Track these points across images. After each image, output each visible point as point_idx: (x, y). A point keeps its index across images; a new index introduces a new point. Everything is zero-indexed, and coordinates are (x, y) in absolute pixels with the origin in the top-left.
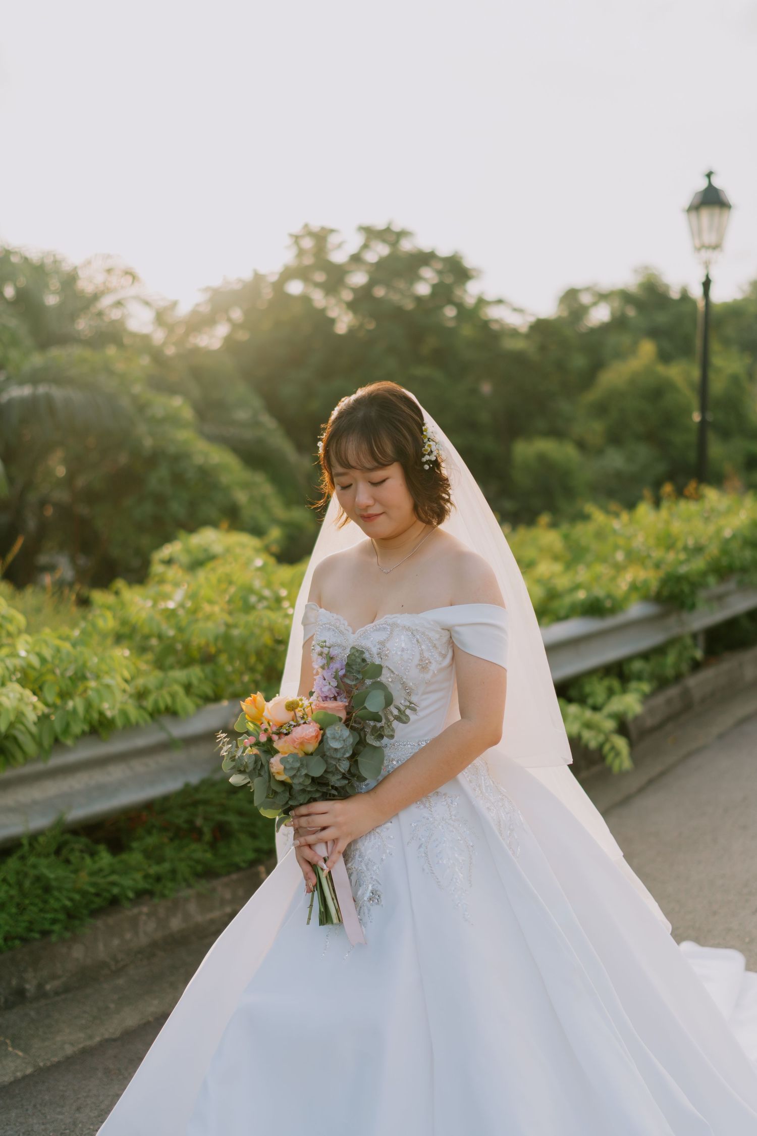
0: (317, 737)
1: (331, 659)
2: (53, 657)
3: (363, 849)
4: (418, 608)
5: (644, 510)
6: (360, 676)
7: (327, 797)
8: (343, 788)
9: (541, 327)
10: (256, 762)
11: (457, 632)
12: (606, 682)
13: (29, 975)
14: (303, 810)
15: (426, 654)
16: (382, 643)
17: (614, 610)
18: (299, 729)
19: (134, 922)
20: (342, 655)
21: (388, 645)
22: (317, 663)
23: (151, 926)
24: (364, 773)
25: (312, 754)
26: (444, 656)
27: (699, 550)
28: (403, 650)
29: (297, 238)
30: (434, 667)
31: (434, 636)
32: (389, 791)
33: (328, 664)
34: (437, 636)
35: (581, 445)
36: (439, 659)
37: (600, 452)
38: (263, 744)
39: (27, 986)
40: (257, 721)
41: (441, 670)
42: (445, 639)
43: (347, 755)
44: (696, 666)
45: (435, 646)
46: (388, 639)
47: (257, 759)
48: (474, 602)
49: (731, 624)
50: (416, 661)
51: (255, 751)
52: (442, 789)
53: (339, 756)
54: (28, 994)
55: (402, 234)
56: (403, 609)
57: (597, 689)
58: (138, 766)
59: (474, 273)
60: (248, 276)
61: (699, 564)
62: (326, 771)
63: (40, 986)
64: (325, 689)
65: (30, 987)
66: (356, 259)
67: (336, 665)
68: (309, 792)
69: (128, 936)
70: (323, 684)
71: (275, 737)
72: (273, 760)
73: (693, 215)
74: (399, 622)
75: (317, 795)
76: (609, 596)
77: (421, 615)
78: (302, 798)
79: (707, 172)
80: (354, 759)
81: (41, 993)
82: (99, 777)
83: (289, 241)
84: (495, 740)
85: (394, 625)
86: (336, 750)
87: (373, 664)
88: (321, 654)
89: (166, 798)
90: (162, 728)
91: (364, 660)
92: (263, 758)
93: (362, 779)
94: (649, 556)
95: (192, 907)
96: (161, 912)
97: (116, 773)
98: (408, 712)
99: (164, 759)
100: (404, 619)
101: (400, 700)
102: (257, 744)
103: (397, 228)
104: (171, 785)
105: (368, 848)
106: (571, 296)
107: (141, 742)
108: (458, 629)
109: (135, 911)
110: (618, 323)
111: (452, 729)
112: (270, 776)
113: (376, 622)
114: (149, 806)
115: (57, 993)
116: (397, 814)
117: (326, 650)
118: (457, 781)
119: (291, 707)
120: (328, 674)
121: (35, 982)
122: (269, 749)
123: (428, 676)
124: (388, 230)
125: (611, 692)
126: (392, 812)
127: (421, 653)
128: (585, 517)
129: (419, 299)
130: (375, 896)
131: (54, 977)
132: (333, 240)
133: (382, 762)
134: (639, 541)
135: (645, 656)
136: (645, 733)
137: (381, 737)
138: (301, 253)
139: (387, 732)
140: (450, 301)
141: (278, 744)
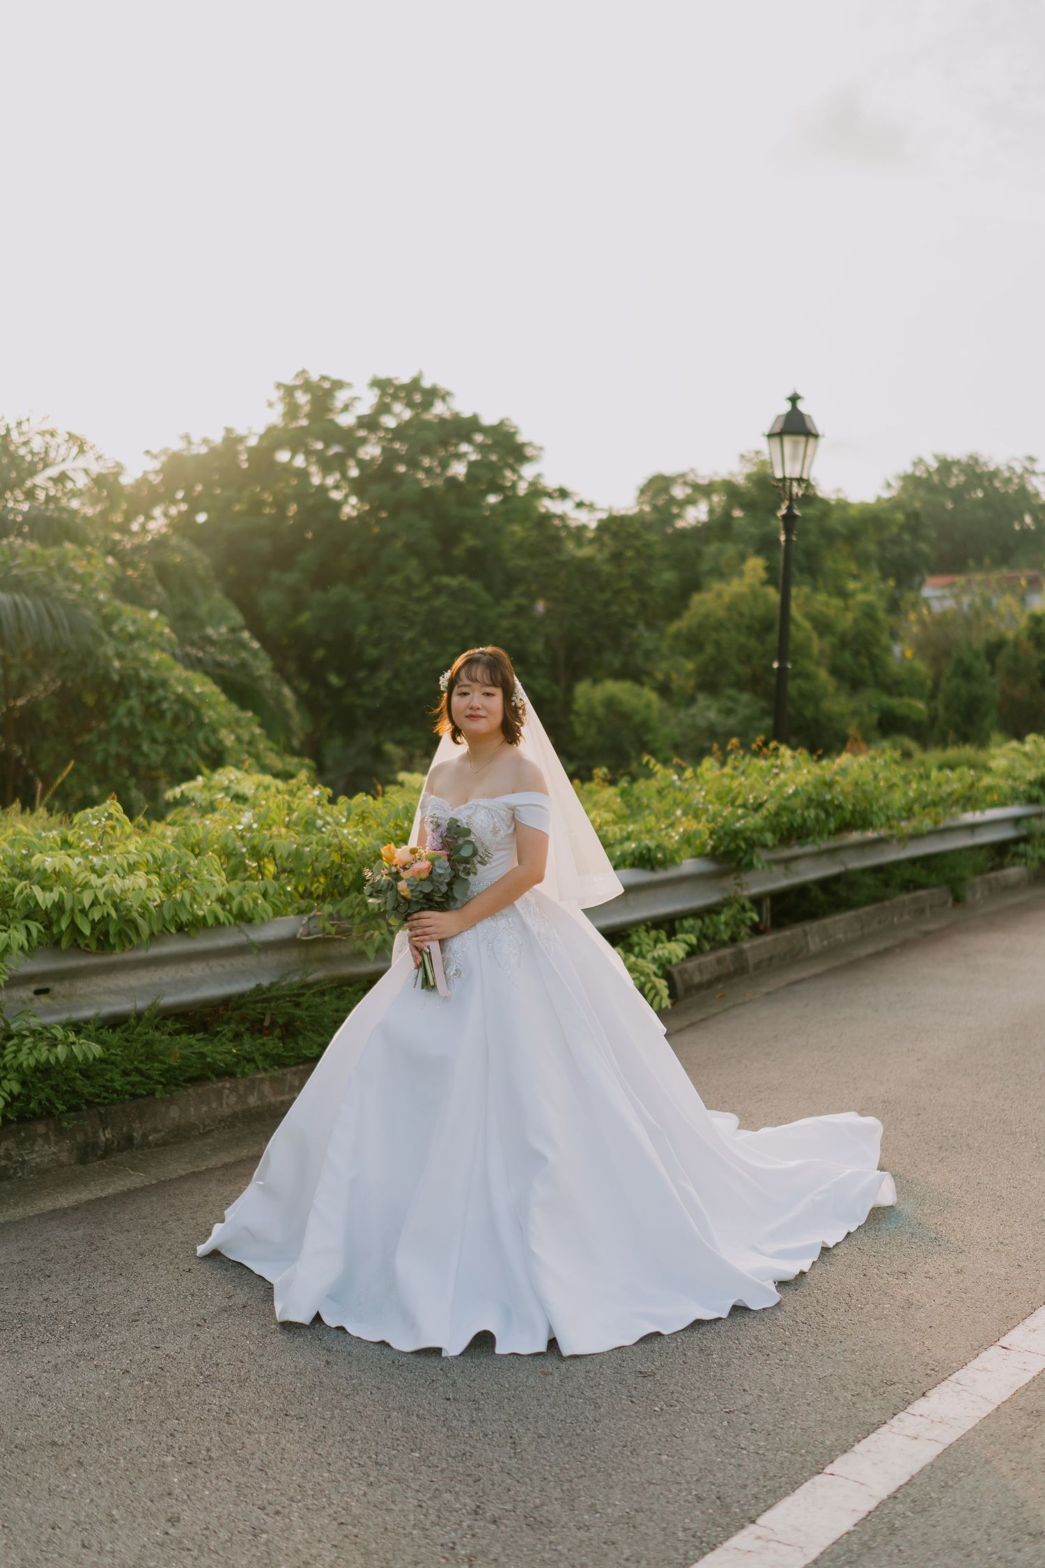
0: (428, 869)
1: (438, 826)
2: (163, 856)
3: (451, 945)
4: (493, 795)
5: (708, 763)
6: (456, 836)
7: (430, 908)
8: (442, 902)
9: (614, 527)
10: (388, 885)
11: (518, 810)
12: (653, 933)
13: (137, 1125)
14: (416, 916)
15: (497, 825)
16: (469, 817)
17: (663, 864)
18: (417, 864)
19: (219, 1094)
20: (445, 824)
21: (473, 818)
22: (429, 829)
23: (233, 1099)
24: (457, 895)
25: (424, 880)
26: (509, 827)
27: (758, 807)
28: (482, 821)
29: (289, 391)
30: (502, 833)
31: (503, 813)
32: (472, 909)
33: (437, 829)
34: (505, 813)
35: (664, 690)
36: (505, 828)
37: (691, 700)
38: (394, 873)
39: (135, 1134)
40: (390, 860)
41: (507, 835)
42: (510, 816)
43: (446, 881)
44: (756, 930)
45: (503, 820)
46: (473, 814)
47: (389, 883)
48: (527, 791)
49: (801, 890)
50: (491, 828)
51: (389, 878)
52: (504, 911)
53: (441, 880)
54: (135, 1142)
55: (432, 395)
56: (484, 796)
57: (643, 938)
58: (216, 965)
59: (529, 452)
60: (217, 437)
61: (756, 820)
62: (432, 891)
63: (145, 1136)
64: (434, 844)
65: (137, 1135)
66: (370, 423)
67: (442, 829)
68: (422, 903)
69: (214, 1105)
70: (432, 841)
71: (402, 870)
72: (399, 883)
73: (776, 441)
74: (481, 803)
75: (426, 906)
76: (659, 847)
77: (495, 800)
78: (416, 908)
79: (789, 393)
80: (450, 884)
81: (145, 1144)
82: (183, 972)
83: (276, 395)
84: (539, 879)
85: (478, 805)
86: (440, 875)
87: (464, 828)
88: (432, 822)
89: (242, 996)
90: (241, 931)
91: (458, 826)
92: (394, 882)
93: (455, 899)
94: (707, 810)
95: (266, 1088)
96: (241, 1089)
97: (197, 970)
98: (486, 859)
99: (238, 962)
100: (483, 802)
101: (481, 851)
102: (389, 874)
103: (426, 383)
104: (244, 985)
105: (455, 944)
106: (658, 486)
107: (222, 941)
108: (518, 808)
109: (220, 1085)
110: (719, 528)
111: (513, 870)
112: (397, 892)
113: (469, 803)
114: (226, 1001)
115: (157, 1145)
116: (475, 925)
117: (435, 820)
118: (514, 906)
119: (413, 851)
120: (436, 835)
121: (141, 1132)
122: (397, 877)
123: (498, 839)
124: (415, 385)
125: (657, 941)
126: (472, 923)
127: (494, 823)
128: (650, 775)
129: (452, 482)
130: (458, 972)
131: (156, 1131)
132: (341, 397)
133: (468, 889)
134: (699, 797)
135: (698, 914)
136: (691, 989)
137: (468, 874)
138: (292, 411)
139: (473, 870)
140: (496, 488)
141: (404, 874)
